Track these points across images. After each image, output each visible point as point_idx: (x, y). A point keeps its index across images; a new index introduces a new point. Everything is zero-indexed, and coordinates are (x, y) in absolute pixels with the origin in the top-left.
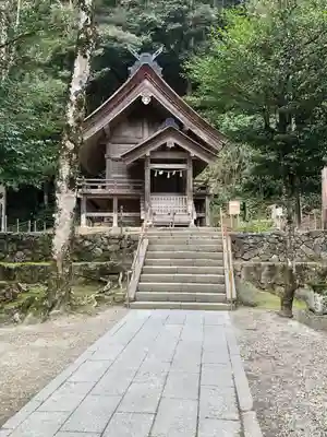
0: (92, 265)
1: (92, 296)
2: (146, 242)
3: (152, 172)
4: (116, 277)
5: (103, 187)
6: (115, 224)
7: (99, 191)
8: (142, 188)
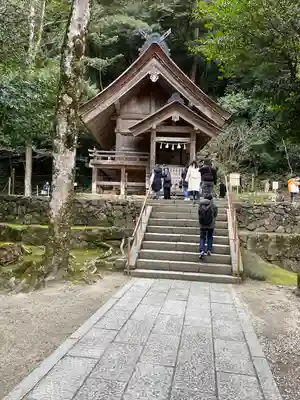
0: (95, 230)
1: (93, 262)
2: (149, 208)
3: (158, 144)
4: (118, 242)
5: (113, 159)
6: (123, 192)
7: (108, 162)
8: (147, 160)
